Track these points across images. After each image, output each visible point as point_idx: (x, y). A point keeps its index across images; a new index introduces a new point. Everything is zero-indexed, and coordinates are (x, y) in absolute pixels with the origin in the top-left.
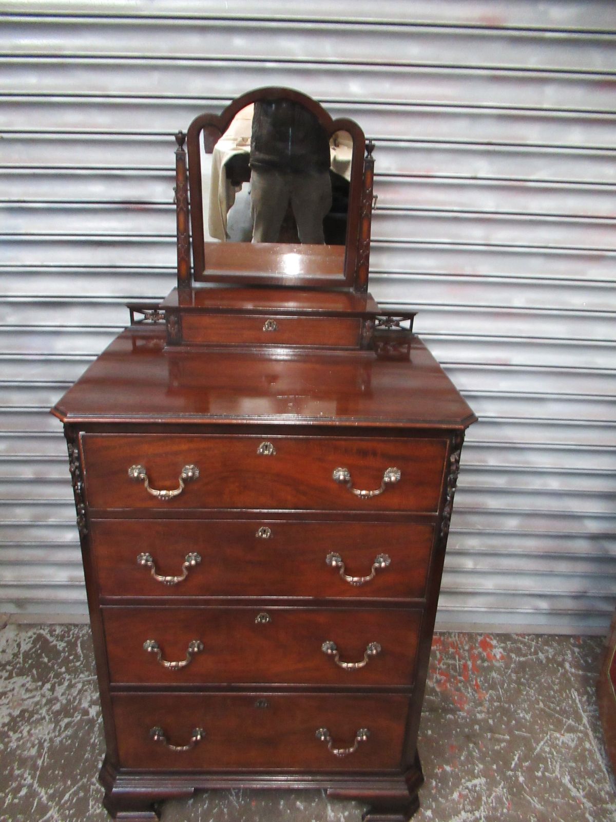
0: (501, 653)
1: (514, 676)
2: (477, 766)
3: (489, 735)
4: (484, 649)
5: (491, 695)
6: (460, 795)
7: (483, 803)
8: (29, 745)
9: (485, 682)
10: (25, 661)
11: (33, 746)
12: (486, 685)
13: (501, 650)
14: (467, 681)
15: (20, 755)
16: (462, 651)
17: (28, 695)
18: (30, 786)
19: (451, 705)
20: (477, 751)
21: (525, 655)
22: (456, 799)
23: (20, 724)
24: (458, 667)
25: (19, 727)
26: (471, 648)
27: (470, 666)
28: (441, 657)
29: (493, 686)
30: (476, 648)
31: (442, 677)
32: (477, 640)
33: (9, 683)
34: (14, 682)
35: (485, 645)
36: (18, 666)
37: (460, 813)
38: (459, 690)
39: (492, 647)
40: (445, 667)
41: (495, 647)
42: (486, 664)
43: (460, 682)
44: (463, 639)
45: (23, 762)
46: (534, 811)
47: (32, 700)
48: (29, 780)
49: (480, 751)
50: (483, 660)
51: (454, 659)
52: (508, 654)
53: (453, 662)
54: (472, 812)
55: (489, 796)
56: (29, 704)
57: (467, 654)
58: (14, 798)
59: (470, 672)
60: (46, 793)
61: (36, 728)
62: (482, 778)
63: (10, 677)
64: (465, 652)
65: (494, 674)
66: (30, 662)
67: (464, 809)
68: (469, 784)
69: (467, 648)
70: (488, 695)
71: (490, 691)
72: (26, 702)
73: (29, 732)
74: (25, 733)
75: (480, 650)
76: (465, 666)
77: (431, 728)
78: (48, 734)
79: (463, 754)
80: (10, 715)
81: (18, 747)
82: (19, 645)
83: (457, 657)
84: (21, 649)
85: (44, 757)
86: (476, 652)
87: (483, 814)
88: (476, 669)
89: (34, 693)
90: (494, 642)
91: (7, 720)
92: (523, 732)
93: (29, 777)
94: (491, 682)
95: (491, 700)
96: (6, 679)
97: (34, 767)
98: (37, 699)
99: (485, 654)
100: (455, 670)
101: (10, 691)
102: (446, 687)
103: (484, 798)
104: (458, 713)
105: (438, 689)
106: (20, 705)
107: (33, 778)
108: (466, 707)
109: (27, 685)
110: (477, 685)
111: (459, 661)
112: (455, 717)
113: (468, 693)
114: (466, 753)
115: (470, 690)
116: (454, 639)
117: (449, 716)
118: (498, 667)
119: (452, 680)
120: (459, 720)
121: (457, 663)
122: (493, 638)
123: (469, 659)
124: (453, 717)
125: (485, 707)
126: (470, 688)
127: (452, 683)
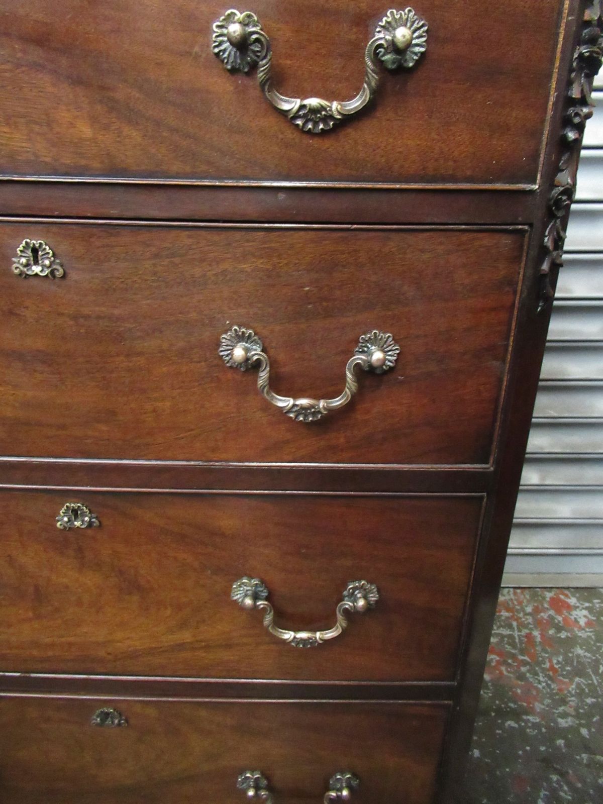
0: (585, 616)
3: (584, 757)
4: (559, 612)
5: (578, 685)
9: (567, 664)
12: (568, 668)
13: (585, 612)
14: (536, 662)
16: (521, 615)
19: (512, 705)
20: (566, 788)
24: (517, 641)
26: (537, 610)
27: (538, 639)
29: (579, 671)
30: (545, 610)
32: (544, 598)
35: (558, 605)
38: (521, 677)
39: (569, 608)
40: (496, 639)
41: (576, 608)
42: (563, 635)
43: (524, 663)
44: (522, 596)
50: (559, 629)
51: (510, 627)
52: (598, 618)
53: (508, 632)
57: (530, 619)
59: (539, 648)
64: (528, 617)
65: (579, 651)
69: (529, 609)
70: (574, 686)
71: (577, 679)
75: (552, 612)
76: (529, 636)
77: (481, 747)
79: (542, 794)
83: (515, 624)
86: (544, 615)
88: (548, 641)
90: (573, 601)
94: (575, 664)
95: (581, 694)
99: (560, 619)
100: (513, 645)
102: (501, 673)
104: (525, 717)
108: (538, 707)
110: (552, 668)
111: (520, 631)
112: (520, 725)
113: (540, 682)
114: (547, 793)
115: (541, 679)
116: (507, 597)
117: (509, 722)
118: (584, 639)
119: (510, 661)
120: (528, 730)
121: (516, 634)
122: (569, 595)
123: (536, 628)
124: (516, 726)
125: (571, 707)
126: (541, 674)
127: (509, 665)
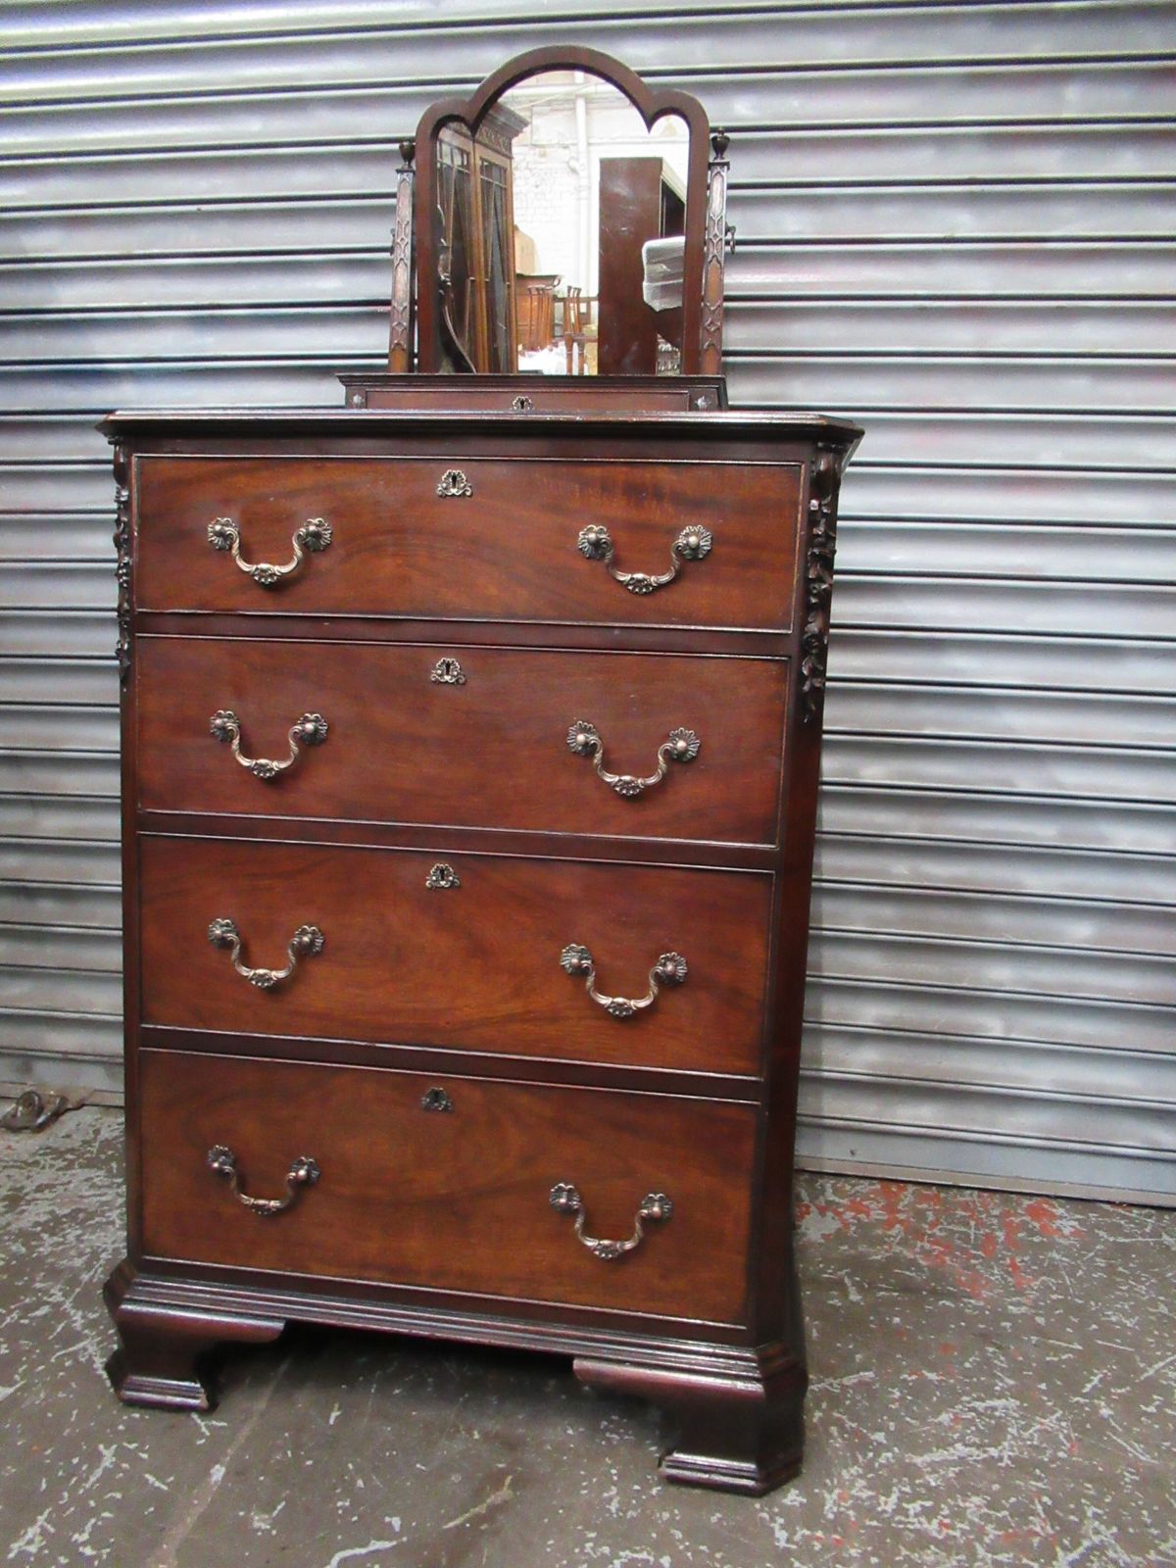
0: (1073, 1227)
1: (1101, 1263)
2: (1002, 1381)
3: (1034, 1339)
4: (1037, 1219)
5: (1044, 1283)
6: (956, 1419)
7: (1009, 1437)
8: (73, 1253)
9: (1034, 1264)
10: (101, 1150)
11: (81, 1254)
12: (1036, 1267)
13: (1075, 1223)
14: (992, 1258)
15: (52, 1264)
16: (984, 1217)
17: (92, 1192)
18: (57, 1306)
19: (951, 1288)
20: (1002, 1358)
21: (1127, 1236)
22: (946, 1424)
23: (65, 1226)
24: (972, 1237)
25: (64, 1230)
26: (1006, 1214)
27: (1001, 1239)
28: (937, 1220)
29: (1052, 1270)
30: (1016, 1214)
31: (935, 1247)
32: (1019, 1203)
33: (65, 1175)
34: (74, 1175)
35: (1038, 1213)
36: (88, 1155)
37: (952, 1444)
38: (970, 1268)
39: (1053, 1217)
40: (943, 1234)
41: (1061, 1217)
42: (1037, 1239)
43: (976, 1257)
44: (989, 1199)
45: (54, 1273)
46: (1133, 1464)
47: (95, 1199)
48: (58, 1297)
49: (1011, 1359)
50: (1031, 1233)
51: (967, 1225)
52: (1091, 1231)
53: (963, 1229)
54: (978, 1447)
55: (1026, 1428)
56: (92, 1202)
57: (995, 1221)
58: (20, 1318)
59: (1000, 1247)
60: (83, 1317)
61: (92, 1233)
62: (1013, 1400)
63: (70, 1166)
64: (991, 1218)
65: (1055, 1255)
66: (110, 1153)
67: (961, 1440)
68: (980, 1405)
69: (996, 1212)
70: (1038, 1283)
71: (1044, 1278)
72: (86, 1201)
73: (78, 1238)
74: (71, 1238)
75: (1027, 1218)
76: (990, 1238)
77: (902, 1315)
78: (113, 1243)
79: (971, 1359)
80: (52, 1212)
81: (52, 1254)
82: (97, 1132)
83: (972, 1223)
84: (99, 1137)
85: (96, 1272)
86: (1015, 1220)
87: (1006, 1454)
88: (1014, 1243)
89: (103, 1190)
90: (1060, 1211)
91: (43, 1218)
92: (1115, 1343)
93: (60, 1294)
94: (1045, 1265)
95: (1045, 1290)
96: (59, 1170)
97: (74, 1281)
98: (104, 1199)
99: (1037, 1225)
100: (967, 1241)
101: (62, 1184)
102: (943, 1261)
103: (1013, 1430)
104: (966, 1300)
105: (923, 1263)
106: (75, 1203)
107: (66, 1295)
108: (985, 1294)
109: (96, 1180)
110: (1013, 1265)
111: (978, 1229)
112: (957, 1306)
113: (993, 1274)
114: (978, 1359)
115: (996, 1272)
116: (968, 1199)
117: (944, 1302)
118: (1066, 1247)
119: (958, 1253)
120: (967, 1311)
121: (972, 1232)
122: (1056, 1205)
123: (1000, 1229)
124: (953, 1306)
125: (1029, 1299)
126: (996, 1268)
127: (957, 1257)
